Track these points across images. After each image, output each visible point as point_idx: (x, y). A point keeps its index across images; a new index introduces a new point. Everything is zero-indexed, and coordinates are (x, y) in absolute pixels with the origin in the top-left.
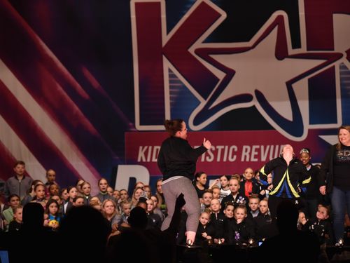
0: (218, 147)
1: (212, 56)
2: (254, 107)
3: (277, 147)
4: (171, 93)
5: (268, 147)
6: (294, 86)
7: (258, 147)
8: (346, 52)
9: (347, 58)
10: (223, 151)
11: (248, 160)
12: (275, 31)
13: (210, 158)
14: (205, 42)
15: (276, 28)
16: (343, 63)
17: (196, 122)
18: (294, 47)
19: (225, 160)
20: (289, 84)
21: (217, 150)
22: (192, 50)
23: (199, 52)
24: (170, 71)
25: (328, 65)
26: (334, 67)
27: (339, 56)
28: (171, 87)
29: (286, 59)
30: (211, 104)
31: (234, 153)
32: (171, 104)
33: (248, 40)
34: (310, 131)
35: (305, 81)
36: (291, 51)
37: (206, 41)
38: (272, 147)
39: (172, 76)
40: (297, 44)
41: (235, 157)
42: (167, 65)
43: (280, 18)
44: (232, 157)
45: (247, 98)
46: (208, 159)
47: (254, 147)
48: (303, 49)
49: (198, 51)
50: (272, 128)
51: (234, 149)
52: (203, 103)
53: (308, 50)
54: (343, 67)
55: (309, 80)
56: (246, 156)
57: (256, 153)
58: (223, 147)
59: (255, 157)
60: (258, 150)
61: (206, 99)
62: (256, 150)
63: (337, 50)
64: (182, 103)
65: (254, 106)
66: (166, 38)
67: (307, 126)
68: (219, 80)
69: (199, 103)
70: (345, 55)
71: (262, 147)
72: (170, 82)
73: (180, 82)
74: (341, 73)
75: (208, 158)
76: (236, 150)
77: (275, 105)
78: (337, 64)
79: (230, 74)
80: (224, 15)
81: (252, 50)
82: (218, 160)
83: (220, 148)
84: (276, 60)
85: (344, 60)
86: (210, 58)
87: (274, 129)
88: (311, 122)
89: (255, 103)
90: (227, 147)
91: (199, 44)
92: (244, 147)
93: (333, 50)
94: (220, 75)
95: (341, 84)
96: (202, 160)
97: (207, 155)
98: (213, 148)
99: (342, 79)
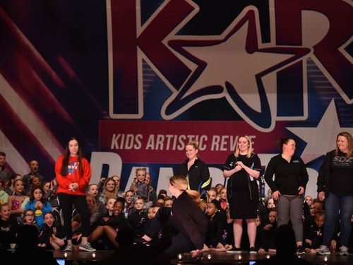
0: (188, 136)
1: (185, 48)
4: (144, 83)
5: (237, 137)
6: (264, 79)
7: (227, 137)
8: (314, 47)
9: (314, 53)
11: (217, 149)
12: (246, 25)
13: (181, 147)
14: (178, 34)
15: (247, 23)
16: (310, 58)
17: (169, 112)
18: (264, 41)
20: (259, 77)
21: (188, 139)
22: (165, 42)
24: (144, 61)
26: (301, 62)
27: (307, 51)
28: (144, 77)
29: (256, 53)
30: (183, 95)
31: (204, 142)
32: (144, 94)
34: (277, 123)
35: (273, 75)
36: (261, 45)
39: (145, 66)
40: (266, 38)
41: (205, 146)
42: (141, 55)
43: (251, 13)
44: (203, 147)
45: (217, 89)
47: (224, 137)
48: (273, 44)
49: (171, 43)
50: (242, 119)
51: (204, 139)
52: (176, 93)
53: (277, 44)
54: (310, 62)
55: (278, 73)
56: (215, 146)
57: (226, 143)
58: (194, 136)
59: (225, 146)
60: (228, 140)
61: (178, 90)
62: (226, 140)
63: (304, 45)
64: (155, 93)
65: (225, 97)
66: (140, 30)
67: (275, 118)
68: (191, 71)
69: (172, 93)
70: (312, 50)
71: (232, 137)
72: (144, 72)
73: (153, 72)
74: (308, 68)
75: (179, 147)
76: (206, 139)
77: (244, 97)
78: (304, 59)
79: (202, 65)
80: (197, 9)
81: (223, 44)
83: (191, 137)
84: (246, 53)
85: (311, 55)
86: (184, 50)
87: (243, 120)
88: (279, 115)
89: (225, 94)
90: (197, 136)
91: (172, 36)
92: (214, 137)
93: (301, 45)
94: (193, 67)
95: (308, 79)
96: (174, 148)
97: (178, 143)
98: (184, 137)
99: (308, 73)
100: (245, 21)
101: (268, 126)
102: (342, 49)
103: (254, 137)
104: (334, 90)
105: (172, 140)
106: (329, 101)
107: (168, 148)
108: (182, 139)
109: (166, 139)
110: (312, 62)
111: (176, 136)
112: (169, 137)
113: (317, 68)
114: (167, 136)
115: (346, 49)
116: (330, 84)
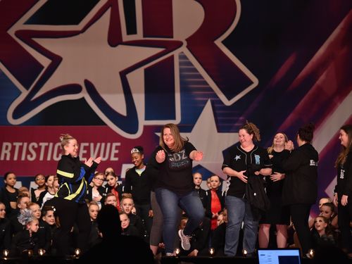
0: (41, 144)
1: (36, 40)
2: (83, 99)
3: (109, 145)
5: (98, 144)
6: (129, 76)
7: (87, 144)
8: (187, 40)
9: (187, 47)
10: (47, 148)
13: (32, 156)
14: (27, 23)
15: (109, 10)
16: (182, 52)
18: (129, 33)
19: (49, 159)
20: (123, 75)
21: (40, 148)
22: (11, 32)
23: (20, 34)
25: (167, 53)
26: (172, 57)
27: (179, 44)
29: (120, 46)
30: (34, 95)
31: (59, 151)
33: (77, 23)
34: (146, 127)
35: (141, 72)
36: (126, 37)
37: (29, 22)
38: (103, 145)
40: (132, 29)
44: (58, 156)
45: (75, 89)
46: (29, 158)
47: (83, 145)
48: (139, 36)
49: (18, 34)
50: (104, 124)
51: (59, 147)
52: (25, 93)
53: (144, 36)
54: (183, 57)
55: (146, 70)
58: (47, 144)
60: (87, 148)
61: (27, 88)
62: (85, 148)
63: (176, 37)
67: (142, 122)
68: (43, 67)
69: (20, 93)
70: (185, 44)
71: (92, 145)
74: (181, 64)
75: (29, 156)
77: (107, 98)
78: (176, 53)
79: (56, 60)
81: (81, 35)
82: (41, 158)
83: (43, 145)
84: (109, 46)
85: (184, 49)
86: (34, 42)
87: (105, 124)
88: (147, 118)
89: (84, 94)
90: (51, 144)
91: (20, 25)
93: (172, 37)
94: (45, 62)
95: (181, 76)
96: (23, 158)
97: (28, 152)
98: (35, 145)
99: (181, 70)
100: (107, 9)
101: (134, 131)
102: (218, 43)
103: (119, 144)
104: (211, 89)
105: (21, 148)
106: (205, 102)
107: (15, 158)
108: (33, 147)
109: (13, 148)
110: (185, 57)
111: (25, 144)
112: (17, 145)
113: (190, 64)
114: (14, 144)
115: (224, 42)
116: (206, 83)
